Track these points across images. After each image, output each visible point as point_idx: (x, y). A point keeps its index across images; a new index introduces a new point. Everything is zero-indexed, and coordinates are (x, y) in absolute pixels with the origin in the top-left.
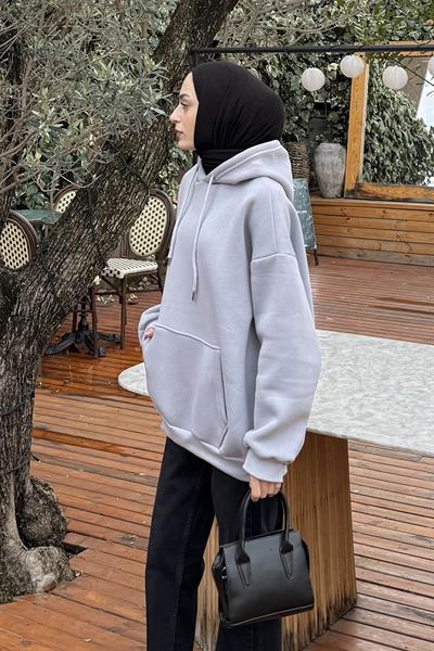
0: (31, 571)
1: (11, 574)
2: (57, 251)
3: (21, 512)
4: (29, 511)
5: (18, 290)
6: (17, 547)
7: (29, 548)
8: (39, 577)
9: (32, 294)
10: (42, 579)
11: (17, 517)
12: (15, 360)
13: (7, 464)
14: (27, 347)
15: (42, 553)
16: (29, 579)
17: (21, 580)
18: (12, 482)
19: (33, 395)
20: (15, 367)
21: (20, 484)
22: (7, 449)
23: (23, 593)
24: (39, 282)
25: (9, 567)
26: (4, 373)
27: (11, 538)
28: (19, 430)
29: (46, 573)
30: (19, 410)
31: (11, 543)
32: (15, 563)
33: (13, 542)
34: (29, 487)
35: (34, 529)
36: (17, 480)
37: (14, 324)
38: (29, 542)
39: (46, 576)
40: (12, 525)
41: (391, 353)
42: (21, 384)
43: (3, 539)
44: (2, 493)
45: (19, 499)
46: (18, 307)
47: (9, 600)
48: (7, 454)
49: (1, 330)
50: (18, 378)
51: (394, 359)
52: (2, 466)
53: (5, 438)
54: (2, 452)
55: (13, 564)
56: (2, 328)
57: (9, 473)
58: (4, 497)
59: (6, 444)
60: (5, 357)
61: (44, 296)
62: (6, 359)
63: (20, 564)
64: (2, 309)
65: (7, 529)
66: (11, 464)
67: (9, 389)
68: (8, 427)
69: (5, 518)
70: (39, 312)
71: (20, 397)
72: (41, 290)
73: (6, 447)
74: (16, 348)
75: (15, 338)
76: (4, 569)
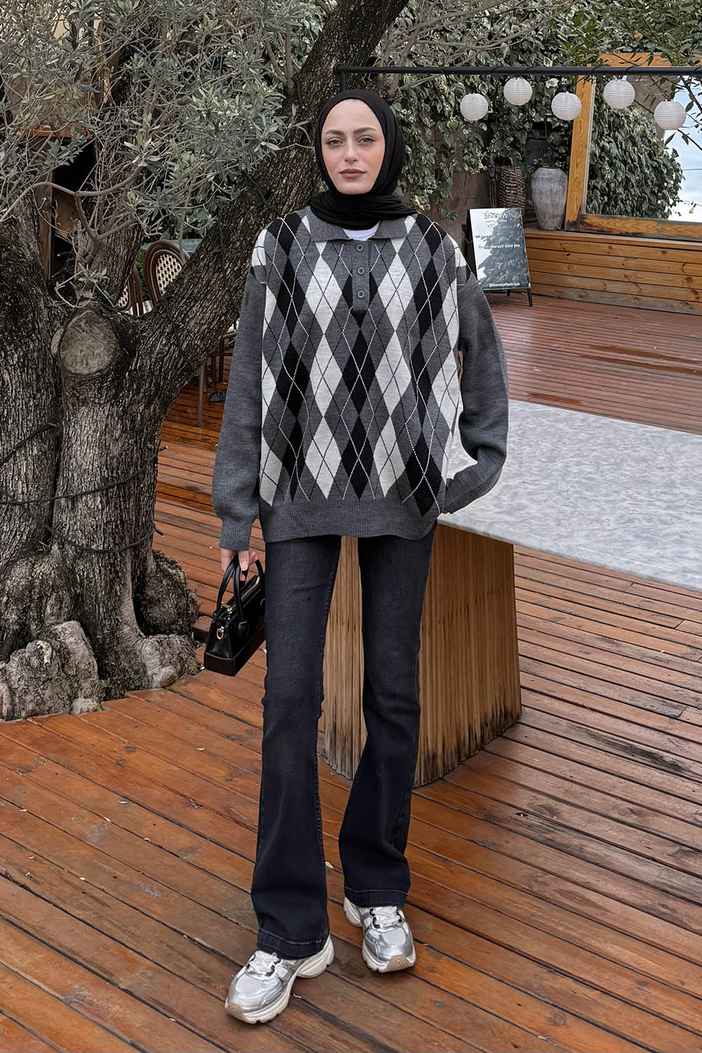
0: (148, 663)
1: (124, 664)
3: (141, 593)
5: (137, 342)
6: (133, 635)
7: (147, 634)
8: (156, 670)
9: (154, 346)
10: (159, 673)
11: (134, 598)
12: (133, 421)
13: (122, 539)
14: (148, 407)
15: (160, 643)
16: (145, 672)
17: (137, 672)
18: (128, 559)
19: (155, 461)
20: (132, 429)
21: (140, 562)
22: (122, 523)
23: (138, 688)
24: (162, 333)
25: (122, 656)
26: (121, 435)
27: (127, 623)
28: (138, 500)
29: (163, 666)
30: (137, 479)
31: (126, 629)
32: (132, 653)
33: (129, 628)
34: (151, 565)
35: (155, 613)
36: (136, 556)
37: (132, 380)
38: (148, 627)
39: (163, 670)
40: (128, 609)
41: (566, 429)
42: (140, 448)
43: (117, 625)
44: (117, 572)
45: (139, 578)
46: (137, 361)
47: (121, 694)
48: (123, 528)
49: (118, 387)
50: (136, 442)
51: (568, 436)
52: (117, 542)
53: (121, 510)
54: (117, 526)
55: (127, 654)
56: (118, 384)
57: (125, 550)
58: (118, 577)
59: (122, 517)
60: (121, 418)
61: (167, 348)
62: (122, 420)
63: (135, 654)
64: (118, 363)
65: (121, 614)
66: (127, 539)
67: (126, 454)
68: (124, 497)
69: (120, 600)
70: (161, 368)
71: (139, 463)
72: (164, 342)
73: (121, 520)
74: (134, 408)
75: (133, 396)
76: (117, 659)
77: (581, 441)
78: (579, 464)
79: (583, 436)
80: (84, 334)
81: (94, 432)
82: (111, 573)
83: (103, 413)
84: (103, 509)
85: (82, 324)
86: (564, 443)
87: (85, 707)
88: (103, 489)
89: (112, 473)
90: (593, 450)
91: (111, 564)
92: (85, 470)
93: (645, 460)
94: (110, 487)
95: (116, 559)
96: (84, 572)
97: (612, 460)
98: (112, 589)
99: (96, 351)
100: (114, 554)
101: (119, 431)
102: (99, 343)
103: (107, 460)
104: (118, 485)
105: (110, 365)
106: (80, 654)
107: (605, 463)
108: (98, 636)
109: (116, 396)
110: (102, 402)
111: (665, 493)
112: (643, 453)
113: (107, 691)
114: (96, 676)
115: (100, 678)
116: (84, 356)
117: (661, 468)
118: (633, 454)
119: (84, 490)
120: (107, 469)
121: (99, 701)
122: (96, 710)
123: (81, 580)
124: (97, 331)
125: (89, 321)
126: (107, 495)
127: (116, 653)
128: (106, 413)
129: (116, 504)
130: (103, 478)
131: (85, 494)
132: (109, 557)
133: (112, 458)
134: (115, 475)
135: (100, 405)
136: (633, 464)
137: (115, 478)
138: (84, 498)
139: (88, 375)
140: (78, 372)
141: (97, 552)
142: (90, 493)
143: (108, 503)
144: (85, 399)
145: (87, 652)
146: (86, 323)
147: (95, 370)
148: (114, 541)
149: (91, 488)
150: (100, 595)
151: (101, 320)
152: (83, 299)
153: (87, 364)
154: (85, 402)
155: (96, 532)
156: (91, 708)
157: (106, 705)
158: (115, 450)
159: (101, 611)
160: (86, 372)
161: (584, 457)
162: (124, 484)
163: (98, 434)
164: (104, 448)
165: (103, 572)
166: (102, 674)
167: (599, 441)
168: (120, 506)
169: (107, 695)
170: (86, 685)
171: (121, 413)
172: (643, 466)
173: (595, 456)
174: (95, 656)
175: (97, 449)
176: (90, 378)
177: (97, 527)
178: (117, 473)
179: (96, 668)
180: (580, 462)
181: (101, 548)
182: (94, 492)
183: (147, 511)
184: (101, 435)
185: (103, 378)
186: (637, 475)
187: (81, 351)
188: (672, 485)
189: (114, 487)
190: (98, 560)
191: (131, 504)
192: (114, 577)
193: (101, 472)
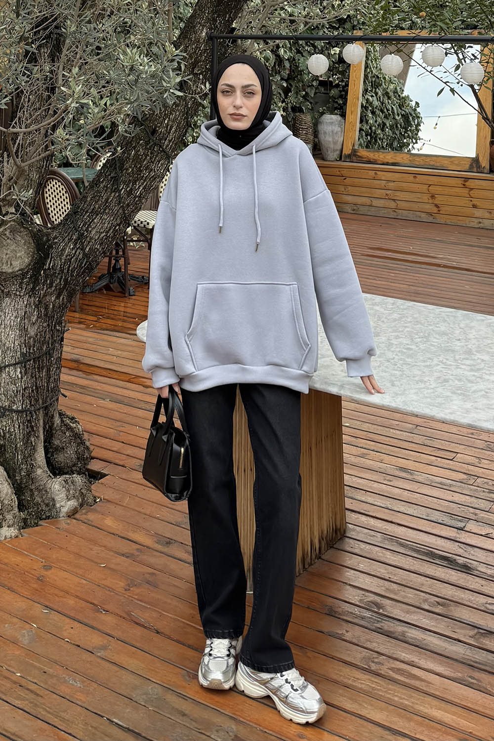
0: (56, 498)
1: (38, 499)
2: (87, 212)
3: (50, 443)
4: (56, 442)
5: (51, 247)
6: (44, 475)
7: (55, 475)
8: (62, 504)
9: (63, 250)
10: (65, 505)
11: (45, 447)
12: (46, 308)
13: (37, 401)
14: (58, 297)
15: (66, 481)
16: (54, 505)
17: (47, 505)
18: (41, 415)
19: (62, 339)
20: (46, 315)
21: (49, 419)
22: (37, 388)
23: (48, 518)
24: (70, 240)
25: (36, 493)
26: (37, 320)
27: (40, 467)
28: (48, 370)
29: (69, 500)
30: (49, 354)
31: (39, 471)
32: (43, 490)
33: (41, 471)
34: (57, 420)
35: (60, 458)
36: (46, 414)
37: (46, 277)
38: (56, 470)
39: (69, 503)
40: (40, 456)
41: (382, 310)
42: (52, 330)
43: (32, 468)
44: (32, 427)
45: (48, 431)
46: (50, 262)
47: (35, 523)
48: (37, 392)
49: (35, 282)
50: (48, 325)
51: (384, 316)
52: (33, 403)
53: (36, 378)
54: (33, 391)
55: (40, 491)
56: (35, 280)
57: (39, 409)
58: (33, 431)
59: (36, 383)
60: (37, 306)
61: (74, 252)
62: (38, 308)
63: (46, 491)
64: (35, 263)
65: (35, 459)
66: (41, 401)
67: (41, 335)
68: (38, 368)
69: (34, 449)
70: (69, 267)
71: (50, 342)
72: (72, 247)
73: (36, 386)
74: (48, 298)
75: (47, 289)
76: (32, 495)
77: (395, 320)
78: (397, 337)
79: (395, 316)
80: (9, 241)
81: (15, 317)
82: (27, 428)
83: (22, 303)
84: (22, 378)
85: (7, 233)
86: (383, 322)
87: (8, 534)
88: (23, 362)
89: (30, 349)
90: (406, 327)
91: (28, 421)
92: (8, 348)
93: (444, 334)
94: (28, 361)
95: (32, 416)
96: (6, 427)
97: (422, 334)
98: (28, 440)
99: (18, 255)
100: (31, 413)
101: (36, 317)
102: (20, 248)
103: (25, 340)
104: (34, 359)
105: (29, 265)
106: (5, 492)
107: (417, 337)
108: (17, 478)
109: (33, 289)
110: (22, 294)
111: (467, 359)
112: (443, 329)
113: (25, 520)
114: (16, 509)
115: (19, 511)
116: (8, 258)
117: (459, 340)
118: (436, 329)
119: (7, 363)
120: (25, 346)
121: (19, 530)
122: (17, 537)
123: (4, 433)
124: (19, 238)
125: (13, 231)
126: (25, 366)
127: (31, 490)
128: (25, 303)
129: (32, 373)
130: (22, 354)
131: (8, 366)
132: (26, 415)
133: (30, 338)
134: (32, 351)
135: (21, 296)
136: (437, 336)
137: (32, 353)
138: (7, 369)
139: (12, 273)
140: (4, 271)
141: (17, 411)
142: (11, 365)
143: (26, 373)
144: (9, 292)
145: (10, 491)
146: (11, 232)
147: (17, 269)
148: (31, 403)
149: (13, 362)
150: (19, 445)
151: (22, 229)
152: (7, 213)
153: (11, 265)
154: (8, 294)
155: (16, 396)
156: (13, 535)
157: (25, 532)
158: (32, 332)
159: (19, 457)
160: (10, 271)
161: (400, 332)
162: (38, 358)
163: (19, 320)
164: (23, 330)
165: (21, 427)
166: (21, 507)
167: (409, 320)
168: (35, 376)
169: (25, 524)
170: (9, 517)
171: (37, 303)
172: (445, 338)
173: (408, 331)
174: (16, 494)
175: (18, 331)
176: (13, 276)
177: (17, 392)
178: (33, 350)
179: (17, 503)
180: (398, 336)
181: (20, 408)
182: (15, 364)
183: (55, 379)
184: (21, 320)
185: (24, 275)
186: (443, 345)
187: (7, 254)
188: (469, 352)
189: (30, 360)
190: (18, 418)
191: (44, 374)
192: (31, 431)
193: (21, 349)
